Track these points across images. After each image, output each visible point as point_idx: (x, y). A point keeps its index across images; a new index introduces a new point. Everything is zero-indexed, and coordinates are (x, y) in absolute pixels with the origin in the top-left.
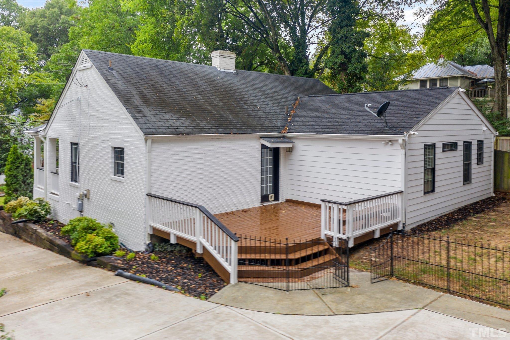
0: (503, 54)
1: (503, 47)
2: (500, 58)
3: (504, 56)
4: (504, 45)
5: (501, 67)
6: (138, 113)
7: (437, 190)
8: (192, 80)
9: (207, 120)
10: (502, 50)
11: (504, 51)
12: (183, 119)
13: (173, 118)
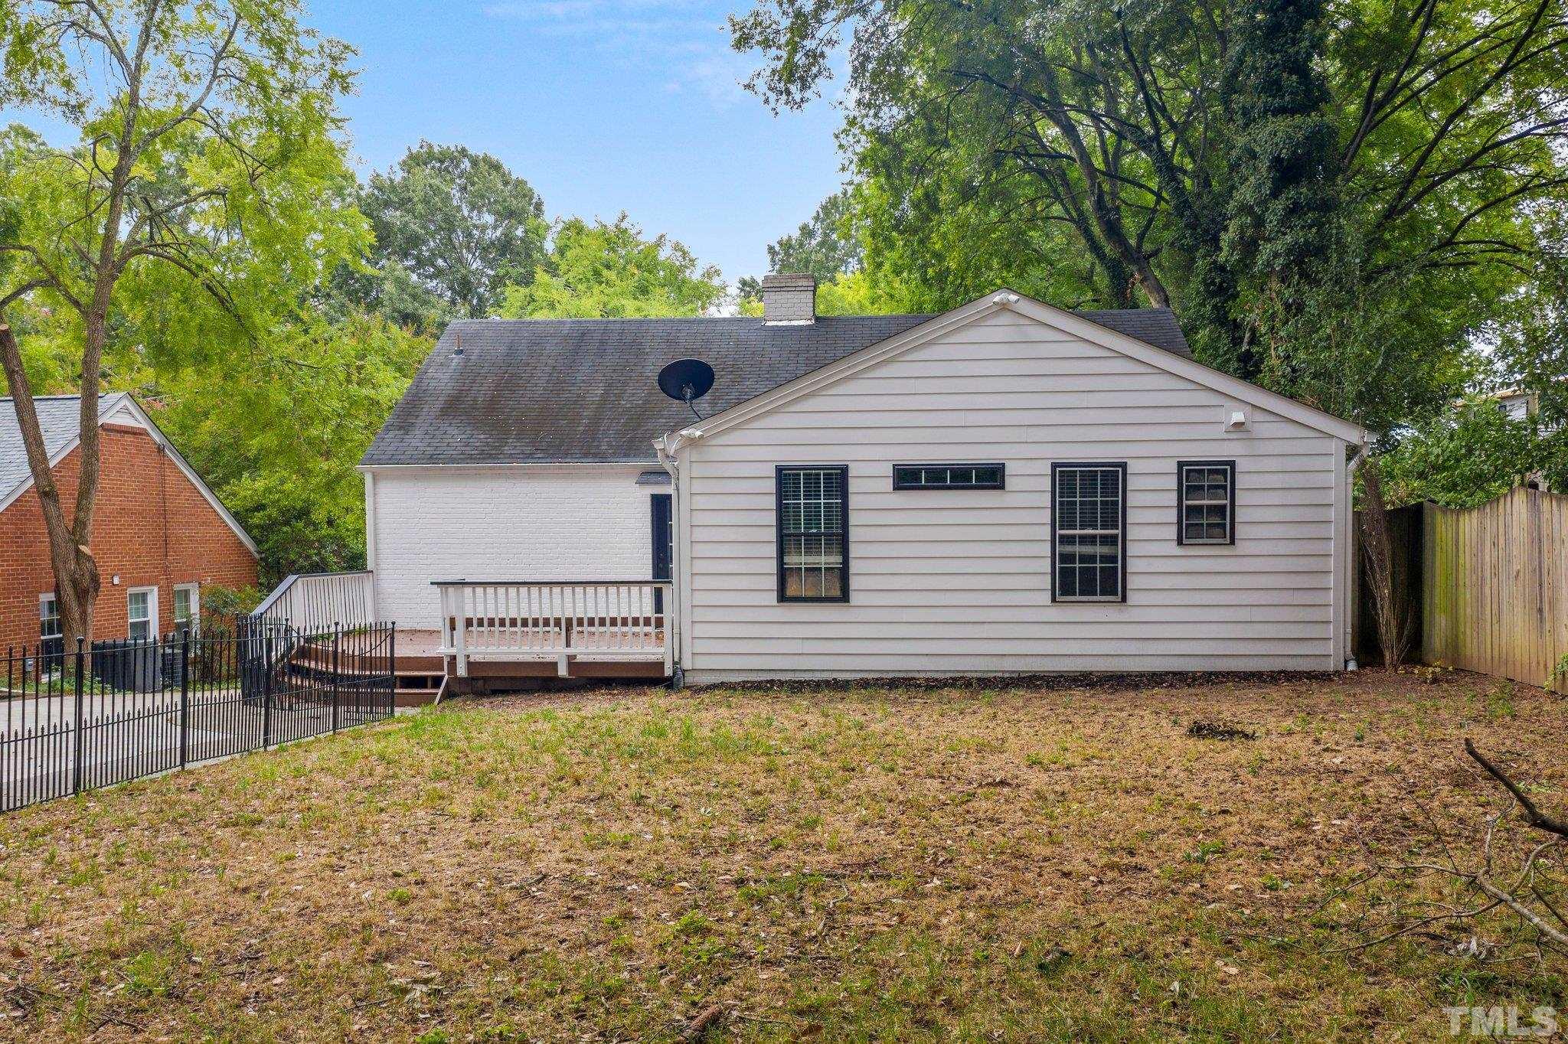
6: (400, 428)
7: (855, 598)
9: (536, 437)
12: (482, 437)
13: (460, 436)
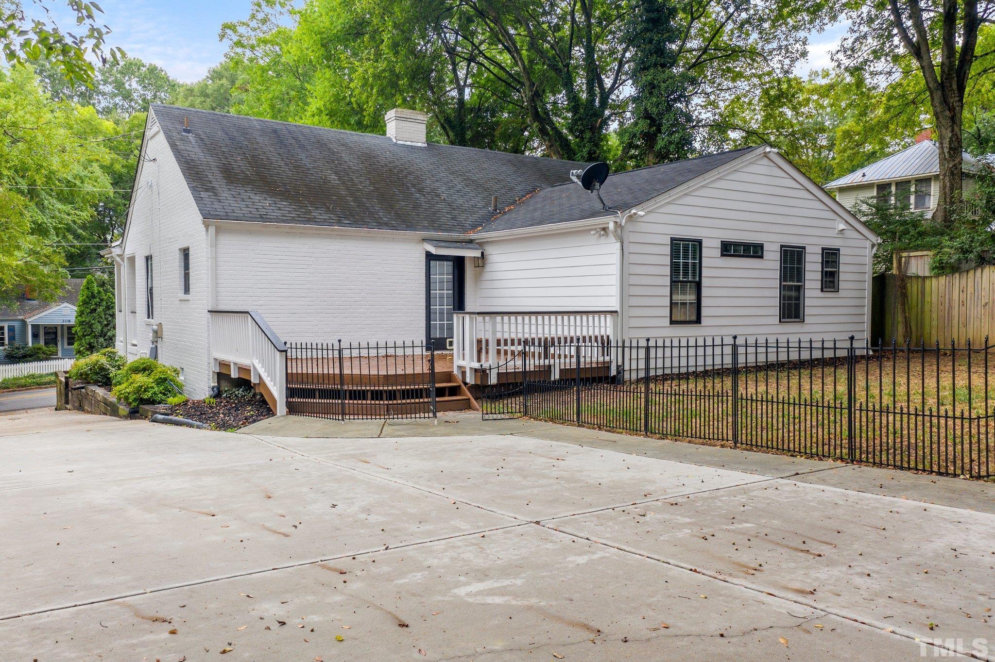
0: (953, 105)
1: (952, 90)
2: (947, 113)
3: (955, 109)
4: (955, 86)
5: (949, 130)
6: (207, 190)
8: (333, 153)
9: (328, 208)
10: (951, 97)
11: (957, 99)
12: (284, 203)
13: (265, 202)
